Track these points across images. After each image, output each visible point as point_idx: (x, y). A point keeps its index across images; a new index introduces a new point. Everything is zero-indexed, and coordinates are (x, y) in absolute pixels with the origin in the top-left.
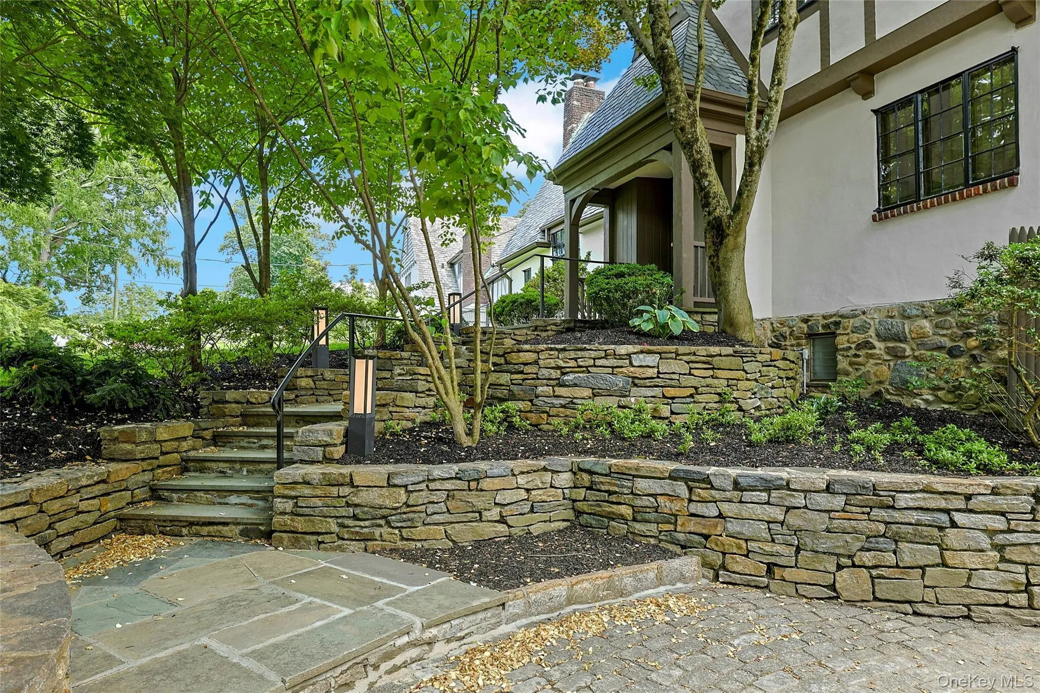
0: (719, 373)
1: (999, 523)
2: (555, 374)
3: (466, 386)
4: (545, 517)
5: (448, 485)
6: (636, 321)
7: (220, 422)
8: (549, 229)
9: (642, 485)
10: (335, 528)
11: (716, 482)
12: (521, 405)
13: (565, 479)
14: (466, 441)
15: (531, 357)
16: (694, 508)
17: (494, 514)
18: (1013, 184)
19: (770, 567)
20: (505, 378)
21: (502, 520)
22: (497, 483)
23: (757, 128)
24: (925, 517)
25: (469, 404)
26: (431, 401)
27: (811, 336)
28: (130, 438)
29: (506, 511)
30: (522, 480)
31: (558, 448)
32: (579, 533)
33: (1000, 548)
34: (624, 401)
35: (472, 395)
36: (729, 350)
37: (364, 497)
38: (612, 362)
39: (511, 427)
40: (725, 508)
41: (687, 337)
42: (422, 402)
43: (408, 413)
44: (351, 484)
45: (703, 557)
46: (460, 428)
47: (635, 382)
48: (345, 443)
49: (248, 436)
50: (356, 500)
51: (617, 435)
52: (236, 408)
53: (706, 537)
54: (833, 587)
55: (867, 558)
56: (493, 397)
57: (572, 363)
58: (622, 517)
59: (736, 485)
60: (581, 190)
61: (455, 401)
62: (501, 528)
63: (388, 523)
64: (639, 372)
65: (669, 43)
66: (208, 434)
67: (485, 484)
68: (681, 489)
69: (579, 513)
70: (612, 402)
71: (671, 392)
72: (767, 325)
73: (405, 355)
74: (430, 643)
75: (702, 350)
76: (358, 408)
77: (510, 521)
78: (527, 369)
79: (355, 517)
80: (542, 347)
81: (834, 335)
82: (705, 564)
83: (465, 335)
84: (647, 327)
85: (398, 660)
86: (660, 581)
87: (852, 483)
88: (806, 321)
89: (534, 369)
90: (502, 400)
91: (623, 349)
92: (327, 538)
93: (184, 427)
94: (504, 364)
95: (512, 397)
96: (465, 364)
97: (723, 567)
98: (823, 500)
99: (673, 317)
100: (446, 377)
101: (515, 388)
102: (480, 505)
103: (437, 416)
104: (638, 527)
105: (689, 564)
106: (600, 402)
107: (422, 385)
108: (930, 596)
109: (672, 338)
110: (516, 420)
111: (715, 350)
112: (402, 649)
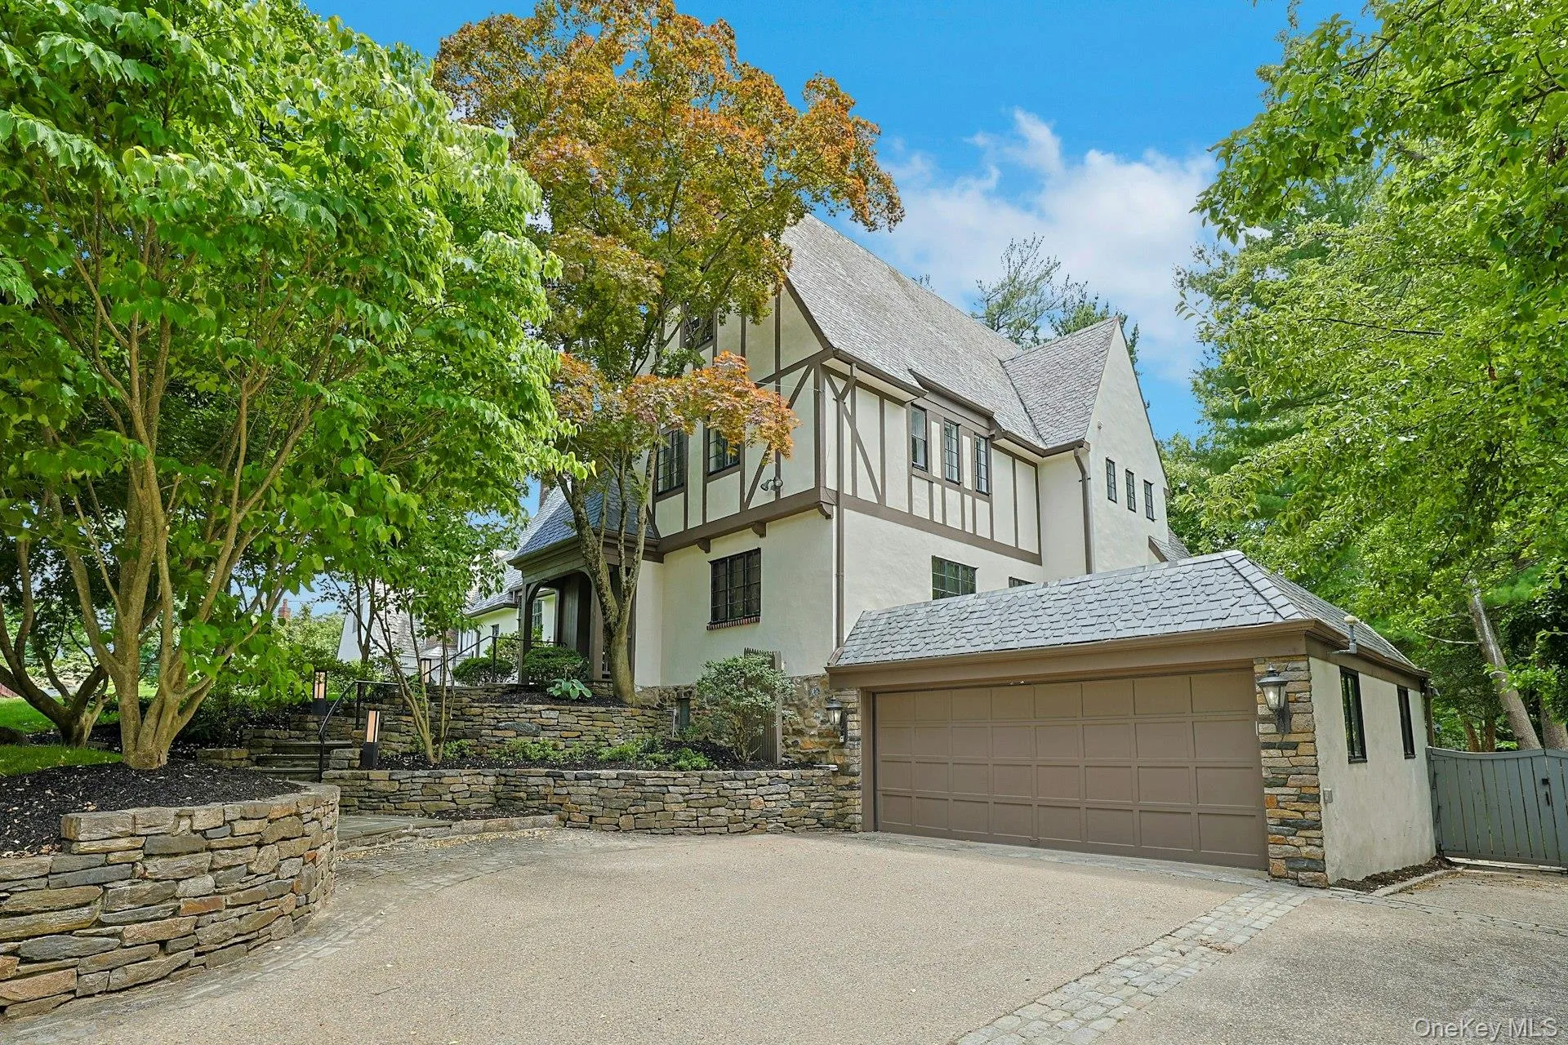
0: (596, 723)
1: (686, 790)
2: (493, 722)
3: (434, 729)
4: (479, 800)
5: (423, 780)
6: (551, 690)
7: (260, 751)
8: (517, 592)
9: (531, 779)
10: (356, 803)
11: (567, 776)
12: (470, 742)
13: (491, 780)
14: (434, 761)
15: (478, 711)
16: (557, 791)
17: (449, 797)
18: (758, 621)
19: (591, 817)
20: (462, 724)
21: (453, 801)
22: (451, 780)
23: (627, 574)
24: (658, 789)
25: (435, 741)
26: (409, 739)
27: (679, 700)
28: (219, 756)
29: (456, 796)
30: (465, 779)
31: (490, 766)
32: (498, 808)
33: (686, 801)
34: (535, 739)
35: (438, 735)
36: (603, 709)
37: (374, 786)
38: (530, 715)
39: (463, 756)
40: (571, 789)
41: (582, 700)
42: (403, 739)
43: (394, 745)
44: (368, 779)
45: (559, 815)
46: (430, 752)
47: (544, 727)
48: (361, 759)
49: (282, 758)
50: (370, 788)
51: (526, 758)
52: (271, 742)
53: (561, 805)
54: (617, 825)
55: (632, 809)
56: (452, 737)
57: (505, 716)
58: (521, 798)
59: (576, 778)
60: (535, 579)
61: (428, 737)
62: (452, 804)
63: (388, 801)
64: (545, 722)
65: (583, 510)
66: (254, 758)
67: (444, 780)
68: (551, 781)
69: (498, 799)
70: (528, 740)
71: (566, 734)
72: (656, 691)
73: (385, 707)
74: (416, 836)
75: (586, 709)
76: (370, 739)
77: (458, 801)
78: (476, 719)
79: (369, 797)
80: (486, 705)
81: (688, 700)
82: (561, 819)
83: (434, 693)
84: (557, 694)
85: (402, 840)
86: (534, 825)
87: (628, 774)
88: (676, 690)
89: (481, 719)
90: (457, 739)
91: (536, 707)
92: (352, 809)
93: (244, 752)
94: (461, 715)
95: (465, 737)
96: (433, 715)
97: (569, 819)
98: (614, 783)
99: (573, 687)
100: (423, 723)
101: (467, 731)
102: (441, 792)
103: (413, 748)
104: (529, 803)
105: (551, 818)
106: (521, 739)
107: (403, 728)
108: (658, 826)
109: (573, 702)
110: (467, 751)
111: (594, 709)
112: (404, 835)
